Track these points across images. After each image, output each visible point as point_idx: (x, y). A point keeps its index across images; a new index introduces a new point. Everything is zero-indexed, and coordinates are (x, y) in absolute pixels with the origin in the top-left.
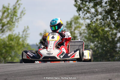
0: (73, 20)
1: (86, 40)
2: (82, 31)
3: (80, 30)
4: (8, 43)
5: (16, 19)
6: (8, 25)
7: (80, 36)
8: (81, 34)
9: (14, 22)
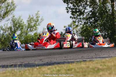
0: (72, 23)
1: (80, 35)
2: (78, 30)
3: (77, 29)
4: (34, 38)
5: (38, 24)
6: (34, 27)
7: (77, 33)
8: (77, 31)
9: (38, 25)
